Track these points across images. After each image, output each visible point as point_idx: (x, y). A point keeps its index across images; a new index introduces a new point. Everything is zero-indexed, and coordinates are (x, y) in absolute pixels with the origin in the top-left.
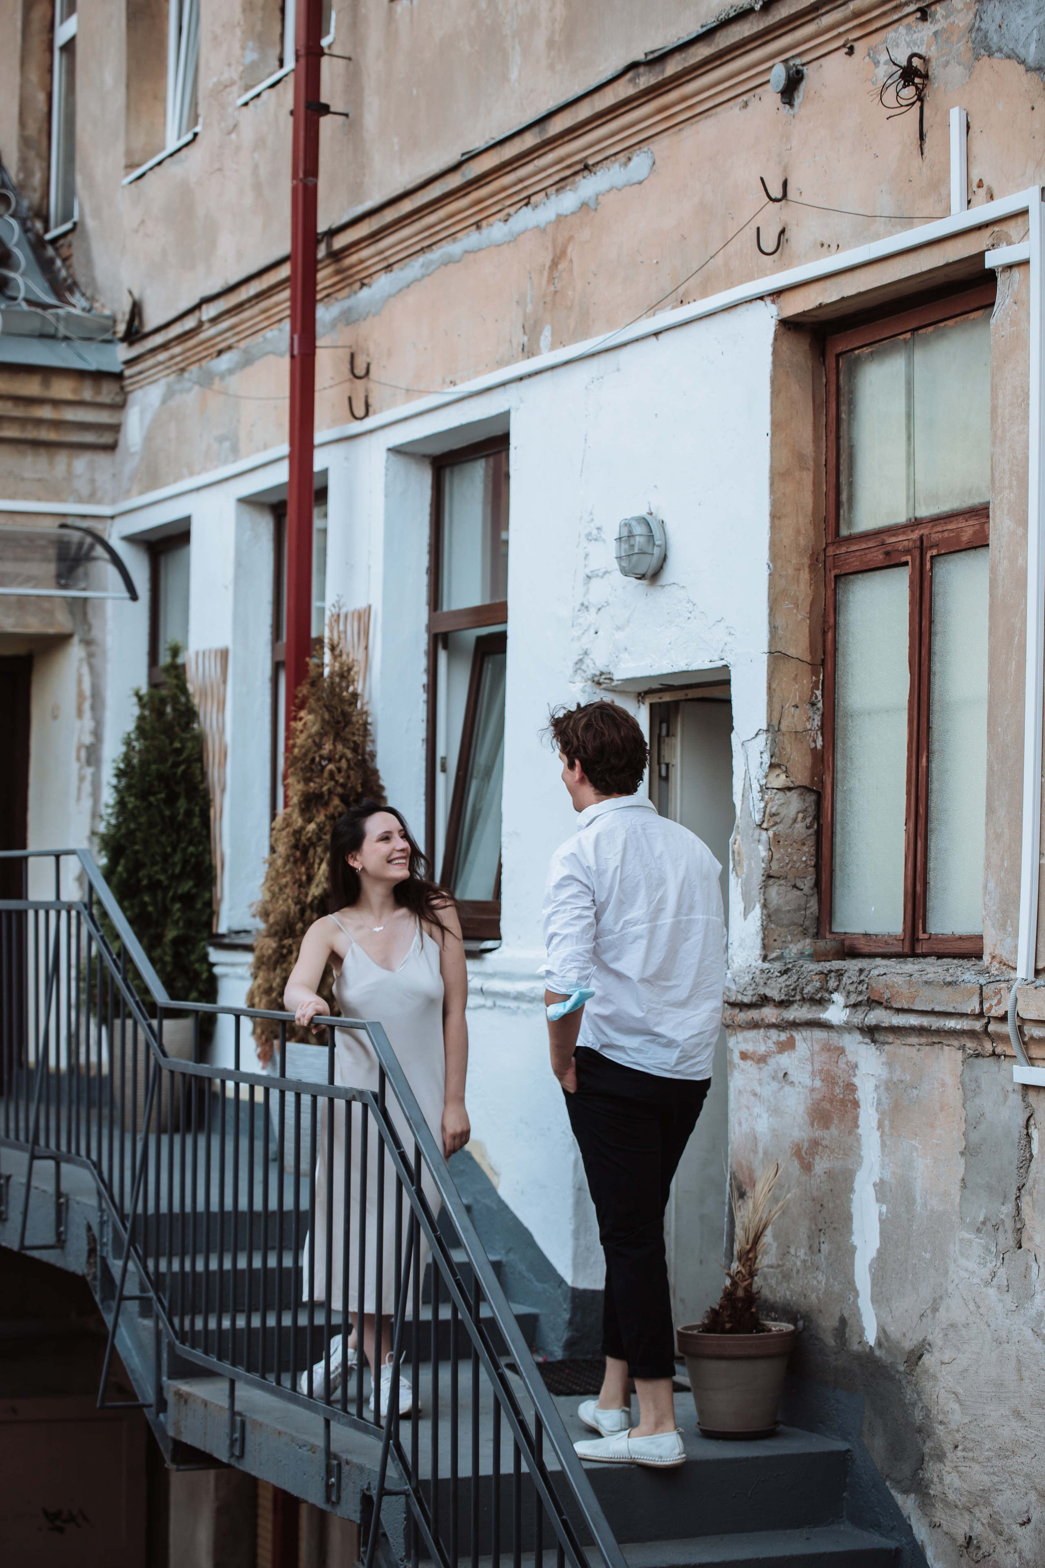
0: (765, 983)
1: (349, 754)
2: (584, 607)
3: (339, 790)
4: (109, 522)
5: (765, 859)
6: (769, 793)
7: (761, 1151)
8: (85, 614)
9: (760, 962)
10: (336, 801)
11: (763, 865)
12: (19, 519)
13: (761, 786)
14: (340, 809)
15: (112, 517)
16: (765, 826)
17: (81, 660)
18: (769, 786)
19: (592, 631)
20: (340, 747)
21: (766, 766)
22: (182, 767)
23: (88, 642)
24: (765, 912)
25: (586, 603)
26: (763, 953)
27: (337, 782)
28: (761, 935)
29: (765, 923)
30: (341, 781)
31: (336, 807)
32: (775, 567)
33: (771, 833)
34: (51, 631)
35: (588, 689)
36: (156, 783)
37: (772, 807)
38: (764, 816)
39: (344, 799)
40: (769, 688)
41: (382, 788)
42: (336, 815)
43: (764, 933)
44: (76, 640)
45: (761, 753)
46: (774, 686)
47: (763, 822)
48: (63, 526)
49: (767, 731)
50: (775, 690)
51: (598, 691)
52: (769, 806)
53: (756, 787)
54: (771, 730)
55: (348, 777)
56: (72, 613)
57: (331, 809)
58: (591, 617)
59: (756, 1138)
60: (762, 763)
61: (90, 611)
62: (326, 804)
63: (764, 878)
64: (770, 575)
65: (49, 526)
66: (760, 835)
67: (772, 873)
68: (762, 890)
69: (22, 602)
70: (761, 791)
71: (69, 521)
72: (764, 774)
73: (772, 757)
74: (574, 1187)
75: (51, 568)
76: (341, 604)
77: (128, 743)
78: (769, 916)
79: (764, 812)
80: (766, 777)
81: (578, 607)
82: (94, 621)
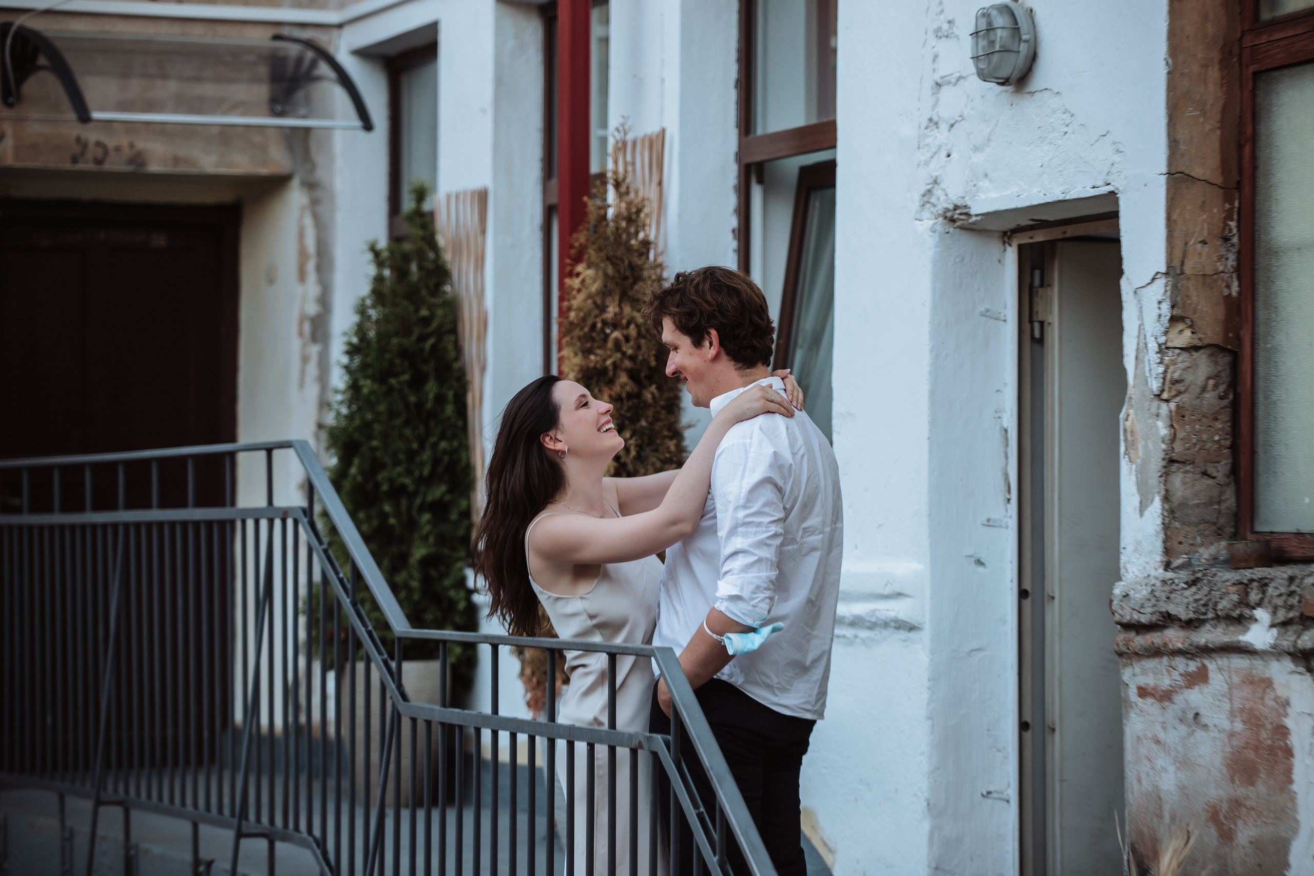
0: (1168, 598)
1: (639, 318)
2: (933, 123)
3: (627, 364)
4: (335, 32)
5: (1166, 439)
6: (1170, 354)
7: (1167, 815)
8: (307, 150)
9: (1161, 571)
10: (623, 378)
11: (1164, 446)
12: (221, 29)
13: (1160, 345)
14: (628, 388)
15: (340, 26)
16: (1165, 396)
17: (302, 209)
18: (1170, 344)
19: (943, 154)
20: (627, 310)
21: (1165, 320)
22: (431, 341)
23: (311, 186)
24: (1166, 506)
25: (935, 118)
26: (1165, 559)
27: (624, 354)
28: (1162, 536)
29: (1167, 520)
30: (630, 352)
31: (622, 387)
32: (1175, 63)
33: (1172, 405)
34: (264, 171)
35: (939, 228)
36: (398, 361)
37: (1174, 372)
38: (1164, 384)
39: (633, 375)
40: (1169, 219)
42: (624, 395)
43: (1166, 534)
44: (295, 182)
45: (1160, 302)
46: (1175, 216)
47: (1163, 391)
48: (277, 37)
49: (1167, 274)
50: (1175, 221)
51: (951, 230)
52: (1170, 371)
53: (1153, 346)
54: (1171, 273)
55: (639, 347)
56: (290, 148)
57: (617, 388)
58: (941, 136)
59: (1160, 798)
60: (1160, 316)
61: (313, 145)
62: (611, 382)
63: (1164, 463)
64: (1169, 73)
65: (260, 38)
66: (1159, 408)
67: (1175, 456)
68: (1162, 479)
69: (226, 134)
70: (1160, 351)
71: (285, 31)
72: (1163, 329)
73: (1173, 307)
74: (929, 866)
75: (262, 91)
76: (627, 127)
77: (362, 311)
78: (1172, 512)
79: (1164, 379)
80: (1166, 333)
81: (925, 123)
82: (318, 158)
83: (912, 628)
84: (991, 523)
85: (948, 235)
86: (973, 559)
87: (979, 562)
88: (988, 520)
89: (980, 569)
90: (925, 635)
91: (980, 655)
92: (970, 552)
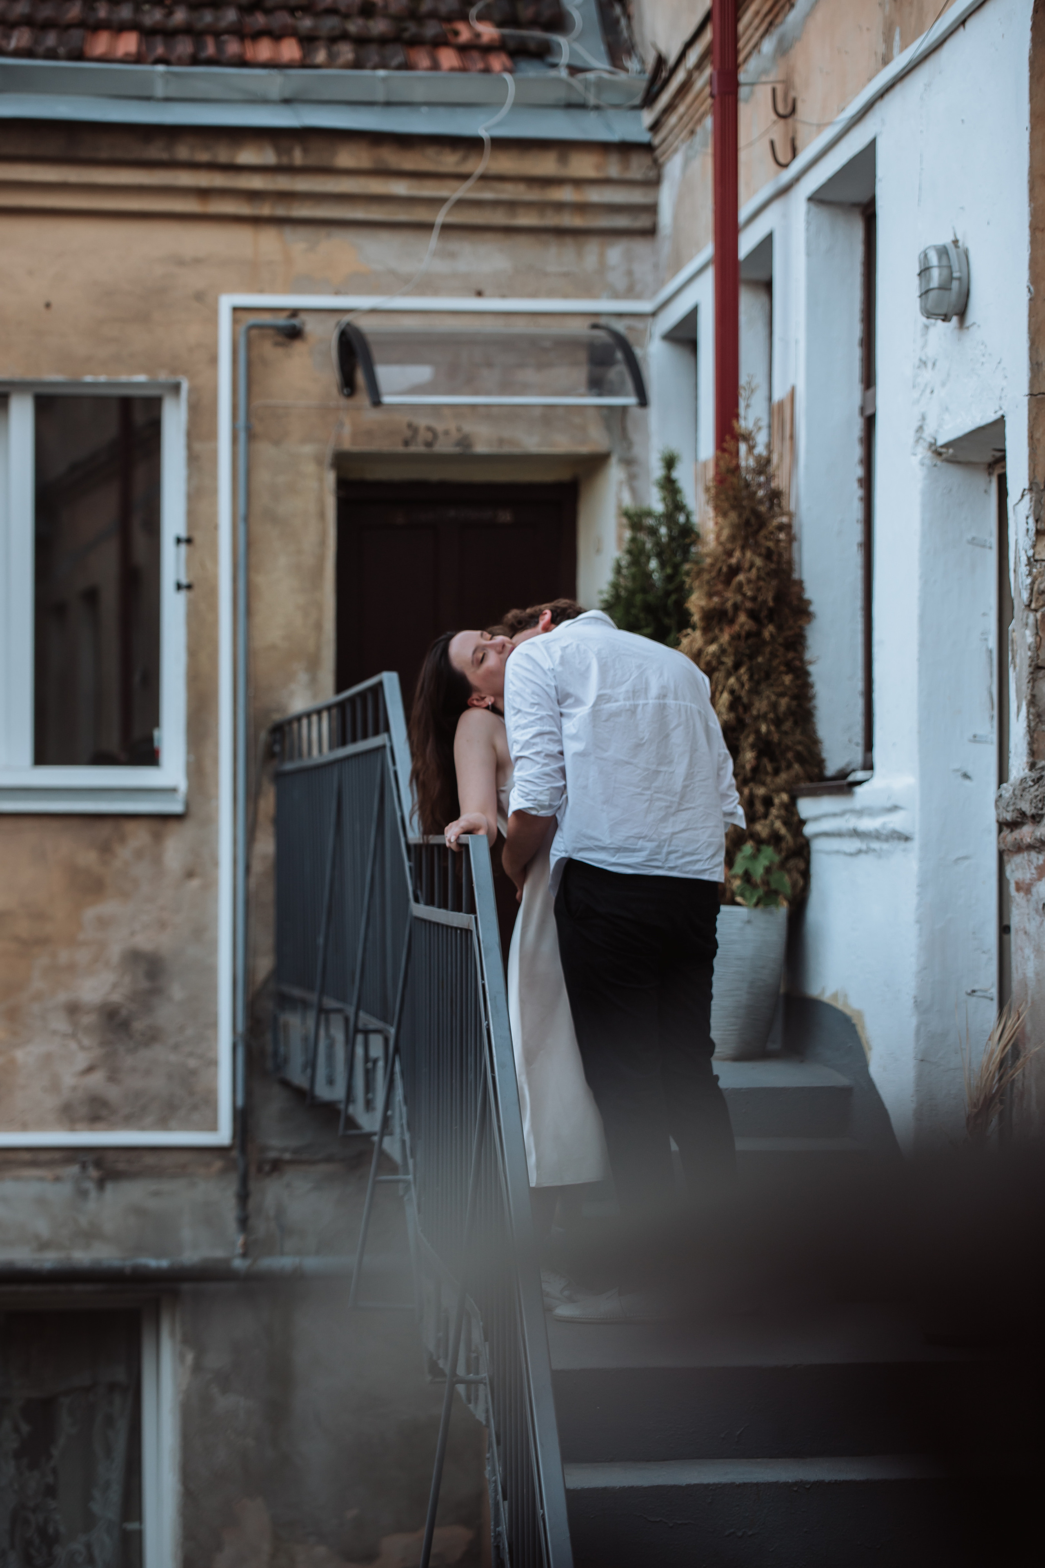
0: (1022, 795)
1: (759, 562)
2: (923, 363)
3: (748, 605)
4: (650, 320)
5: (1032, 646)
6: (1038, 566)
7: (1029, 1000)
8: (624, 430)
9: (1027, 771)
10: (742, 618)
11: (1029, 654)
12: (543, 321)
13: (1029, 559)
14: (747, 627)
15: (654, 314)
16: (1033, 606)
17: (621, 483)
18: (1037, 557)
19: (928, 391)
20: (749, 554)
21: (1032, 532)
23: (628, 462)
24: (1032, 710)
25: (924, 358)
26: (1031, 760)
27: (744, 595)
28: (1028, 738)
29: (1033, 724)
30: (749, 593)
31: (742, 626)
32: (1037, 290)
33: (1039, 615)
34: (584, 449)
35: (927, 462)
36: (642, 616)
37: (1041, 583)
38: (1031, 594)
39: (753, 615)
40: (1031, 437)
41: (808, 602)
42: (743, 633)
43: (1032, 737)
44: (614, 460)
45: (1027, 518)
46: (1037, 435)
47: (1031, 601)
48: (595, 326)
49: (1030, 489)
50: (1038, 440)
51: (939, 463)
52: (1037, 582)
53: (1024, 559)
54: (1034, 488)
55: (759, 589)
56: (609, 428)
57: (736, 628)
58: (927, 375)
59: (1026, 985)
60: (1028, 530)
61: (630, 425)
62: (732, 622)
63: (1031, 669)
64: (1031, 300)
65: (580, 328)
66: (1027, 618)
67: (1040, 663)
68: (1030, 685)
69: (549, 414)
70: (1029, 564)
71: (602, 321)
72: (1030, 543)
73: (1037, 521)
75: (580, 374)
76: (753, 385)
77: (618, 570)
78: (1038, 715)
79: (1032, 590)
80: (1034, 546)
81: (917, 363)
82: (635, 437)
83: (907, 839)
84: (977, 739)
85: (935, 469)
86: (959, 773)
87: (966, 776)
88: (975, 736)
89: (967, 782)
90: (915, 845)
91: (966, 863)
92: (956, 766)
